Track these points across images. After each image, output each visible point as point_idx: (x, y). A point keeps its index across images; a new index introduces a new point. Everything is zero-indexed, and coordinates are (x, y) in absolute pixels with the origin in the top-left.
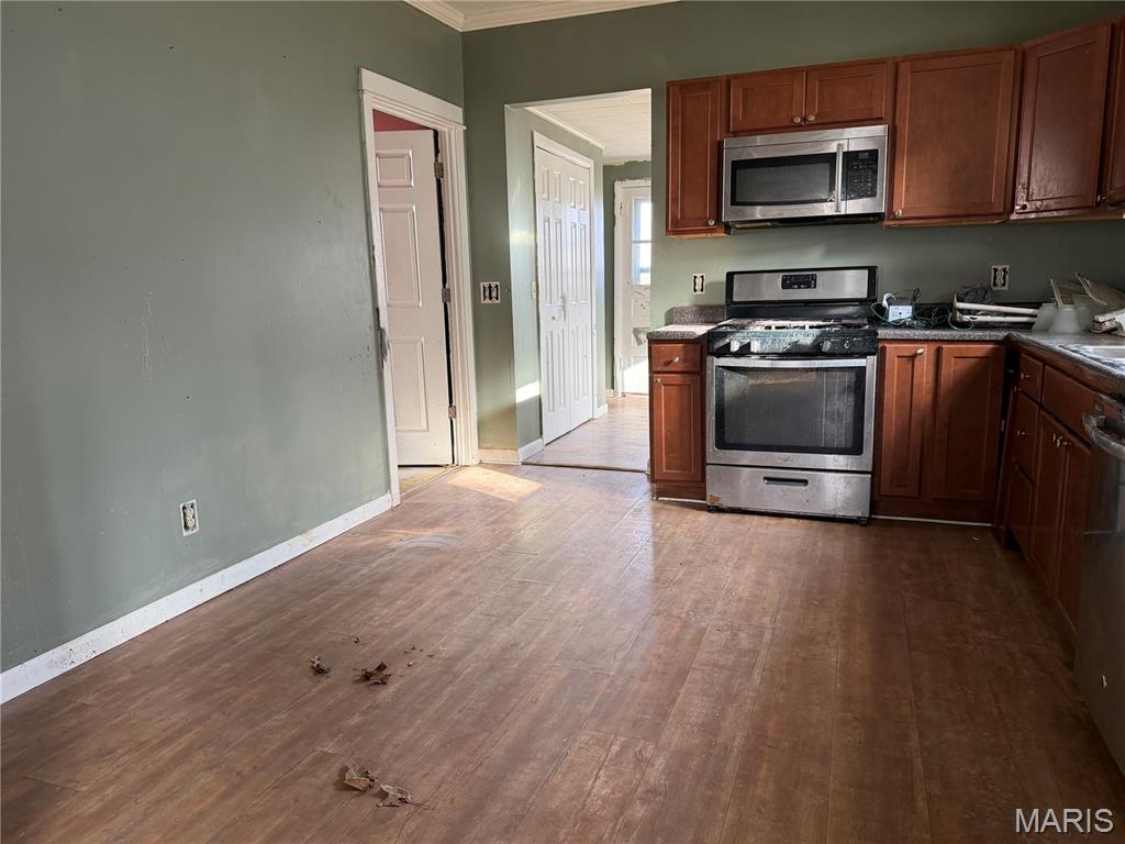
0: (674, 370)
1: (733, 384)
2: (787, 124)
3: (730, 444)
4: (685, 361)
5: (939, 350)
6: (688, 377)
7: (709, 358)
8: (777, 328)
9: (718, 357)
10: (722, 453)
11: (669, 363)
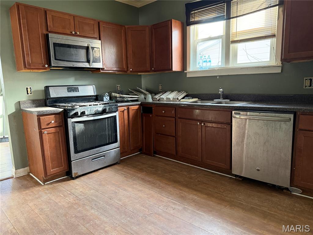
0: (51, 126)
1: (80, 128)
2: (69, 33)
3: (80, 151)
4: (55, 122)
5: (128, 109)
6: (58, 128)
7: (69, 119)
8: (89, 105)
9: (72, 118)
10: (77, 155)
11: (48, 124)
